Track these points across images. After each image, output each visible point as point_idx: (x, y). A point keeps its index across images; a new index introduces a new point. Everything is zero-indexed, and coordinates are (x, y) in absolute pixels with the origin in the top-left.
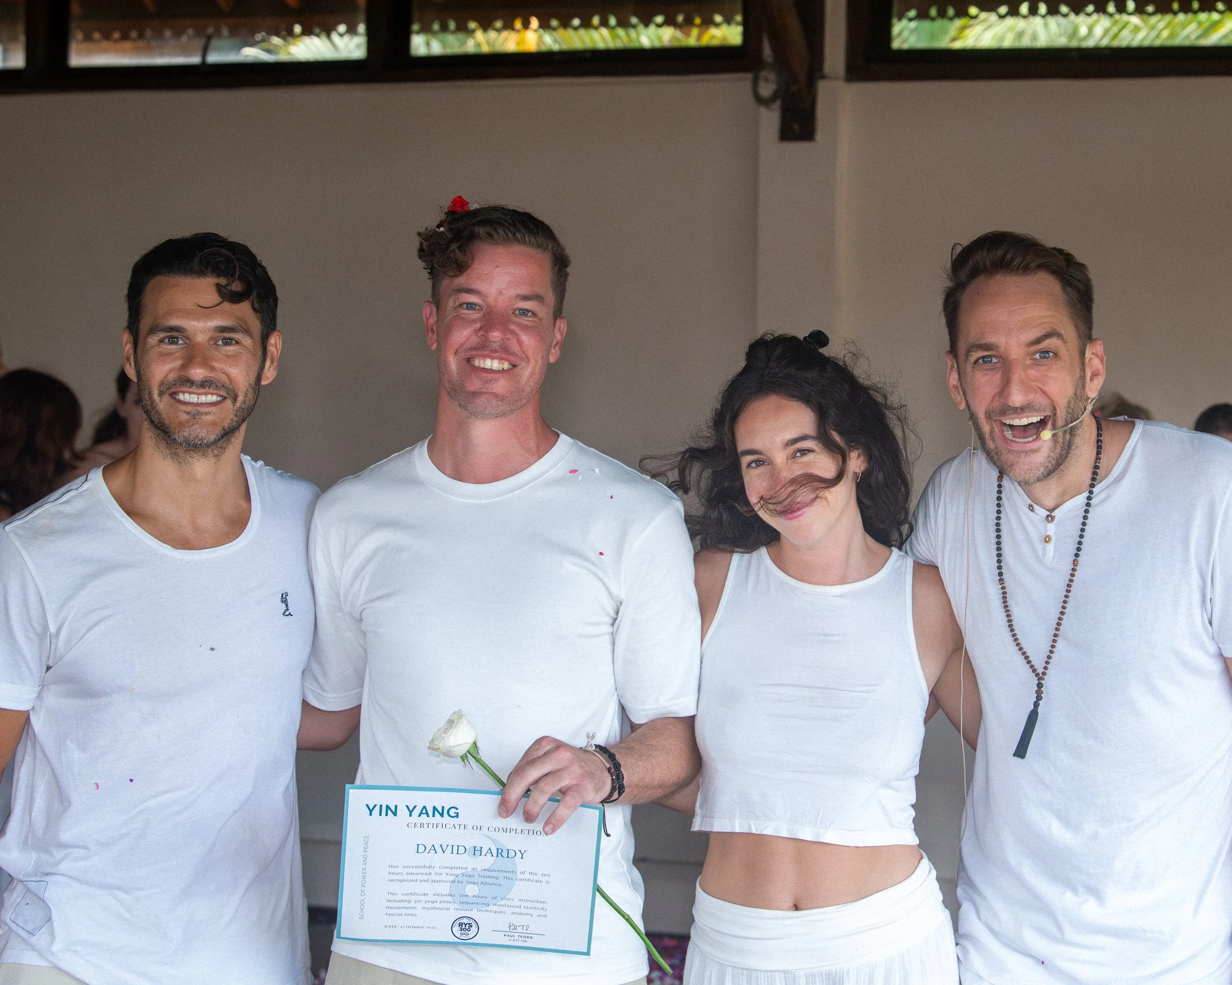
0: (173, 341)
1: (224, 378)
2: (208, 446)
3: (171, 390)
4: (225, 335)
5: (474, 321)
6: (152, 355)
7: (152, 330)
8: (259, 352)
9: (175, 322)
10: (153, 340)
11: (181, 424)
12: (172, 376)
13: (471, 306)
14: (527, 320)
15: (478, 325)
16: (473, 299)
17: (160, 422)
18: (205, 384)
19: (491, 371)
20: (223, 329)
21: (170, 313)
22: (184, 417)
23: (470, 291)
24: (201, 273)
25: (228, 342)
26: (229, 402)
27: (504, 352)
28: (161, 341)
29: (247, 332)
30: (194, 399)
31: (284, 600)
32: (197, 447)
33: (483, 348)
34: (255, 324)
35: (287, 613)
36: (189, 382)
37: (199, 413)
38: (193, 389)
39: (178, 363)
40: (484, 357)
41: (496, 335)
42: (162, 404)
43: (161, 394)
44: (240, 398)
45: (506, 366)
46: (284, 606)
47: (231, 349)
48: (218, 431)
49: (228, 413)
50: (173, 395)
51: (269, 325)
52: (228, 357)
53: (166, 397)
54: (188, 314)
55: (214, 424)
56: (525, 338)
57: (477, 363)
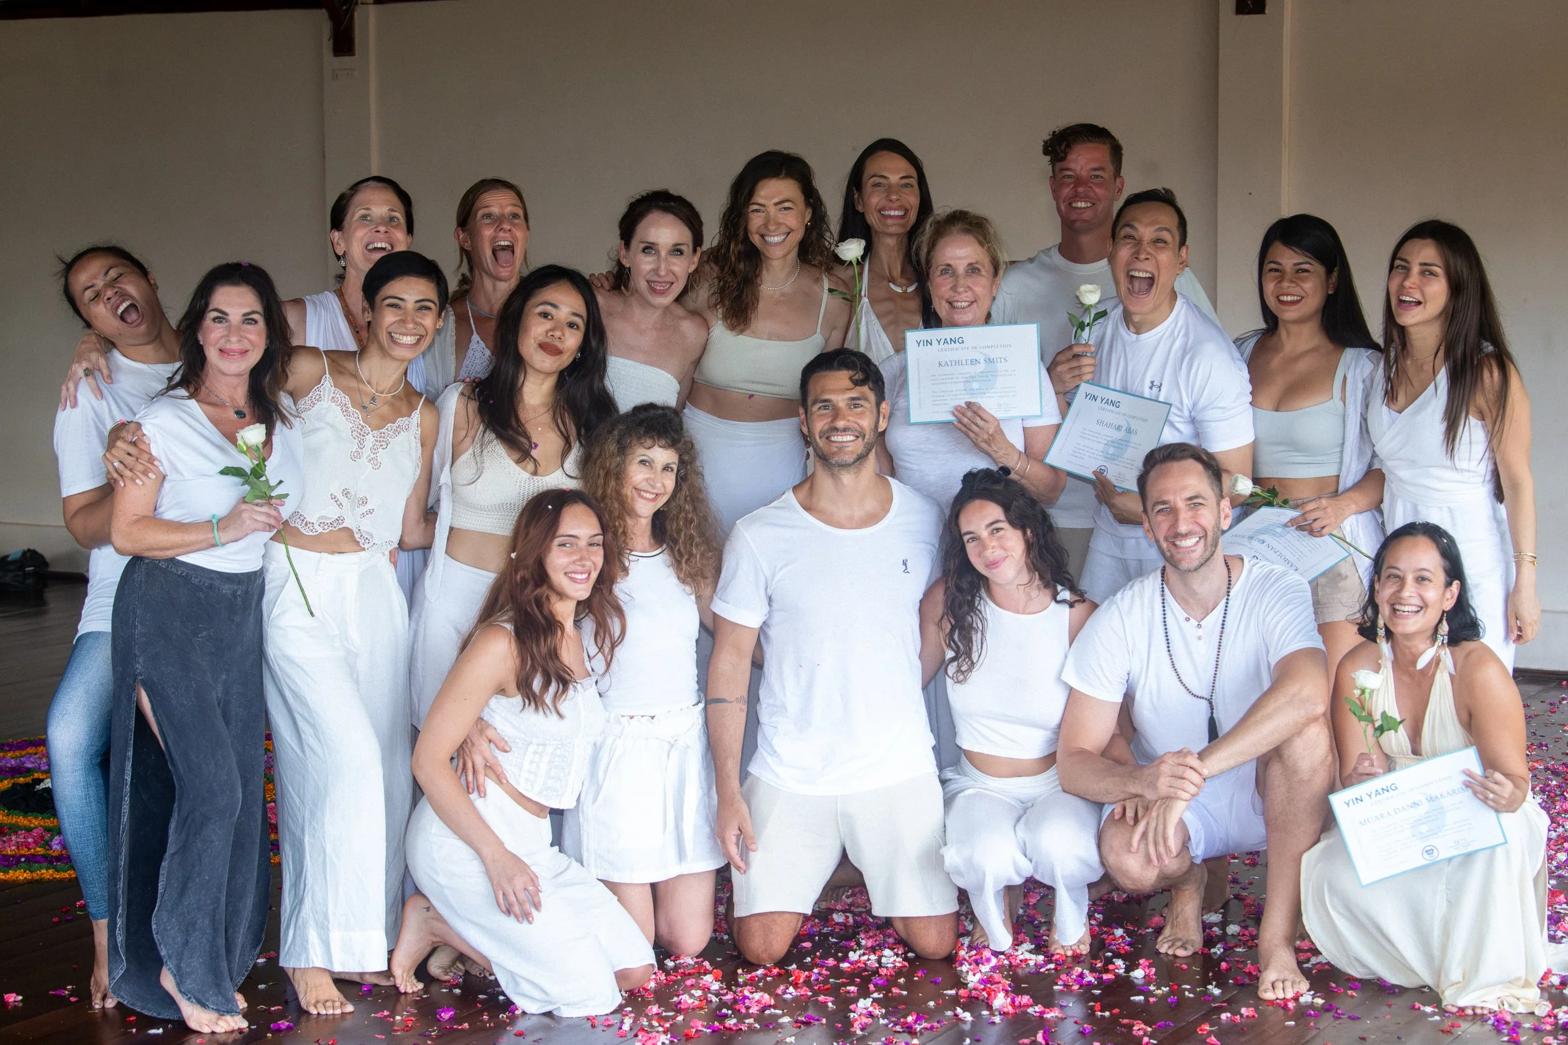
0: (825, 408)
1: (856, 426)
2: (850, 465)
3: (827, 434)
4: (854, 403)
5: (1069, 185)
6: (814, 416)
7: (815, 402)
8: (875, 412)
9: (826, 397)
10: (815, 408)
11: (834, 454)
12: (826, 427)
13: (1070, 176)
14: (1097, 181)
15: (1072, 186)
16: (1069, 173)
17: (823, 454)
18: (845, 430)
19: (1081, 208)
20: (853, 399)
21: (823, 392)
22: (835, 449)
23: (1068, 169)
24: (839, 369)
25: (856, 406)
26: (860, 439)
27: (1085, 198)
28: (820, 408)
29: (866, 399)
30: (839, 439)
31: (905, 563)
32: (845, 466)
33: (1076, 197)
34: (872, 397)
35: (906, 571)
36: (836, 429)
37: (843, 447)
38: (839, 433)
39: (829, 420)
40: (1077, 201)
41: (1080, 189)
42: (821, 443)
43: (820, 437)
44: (867, 437)
45: (1089, 205)
46: (904, 567)
47: (860, 409)
48: (855, 456)
49: (858, 447)
50: (828, 438)
51: (880, 398)
52: (858, 414)
53: (824, 439)
54: (833, 391)
55: (852, 452)
56: (1097, 190)
57: (1074, 205)
